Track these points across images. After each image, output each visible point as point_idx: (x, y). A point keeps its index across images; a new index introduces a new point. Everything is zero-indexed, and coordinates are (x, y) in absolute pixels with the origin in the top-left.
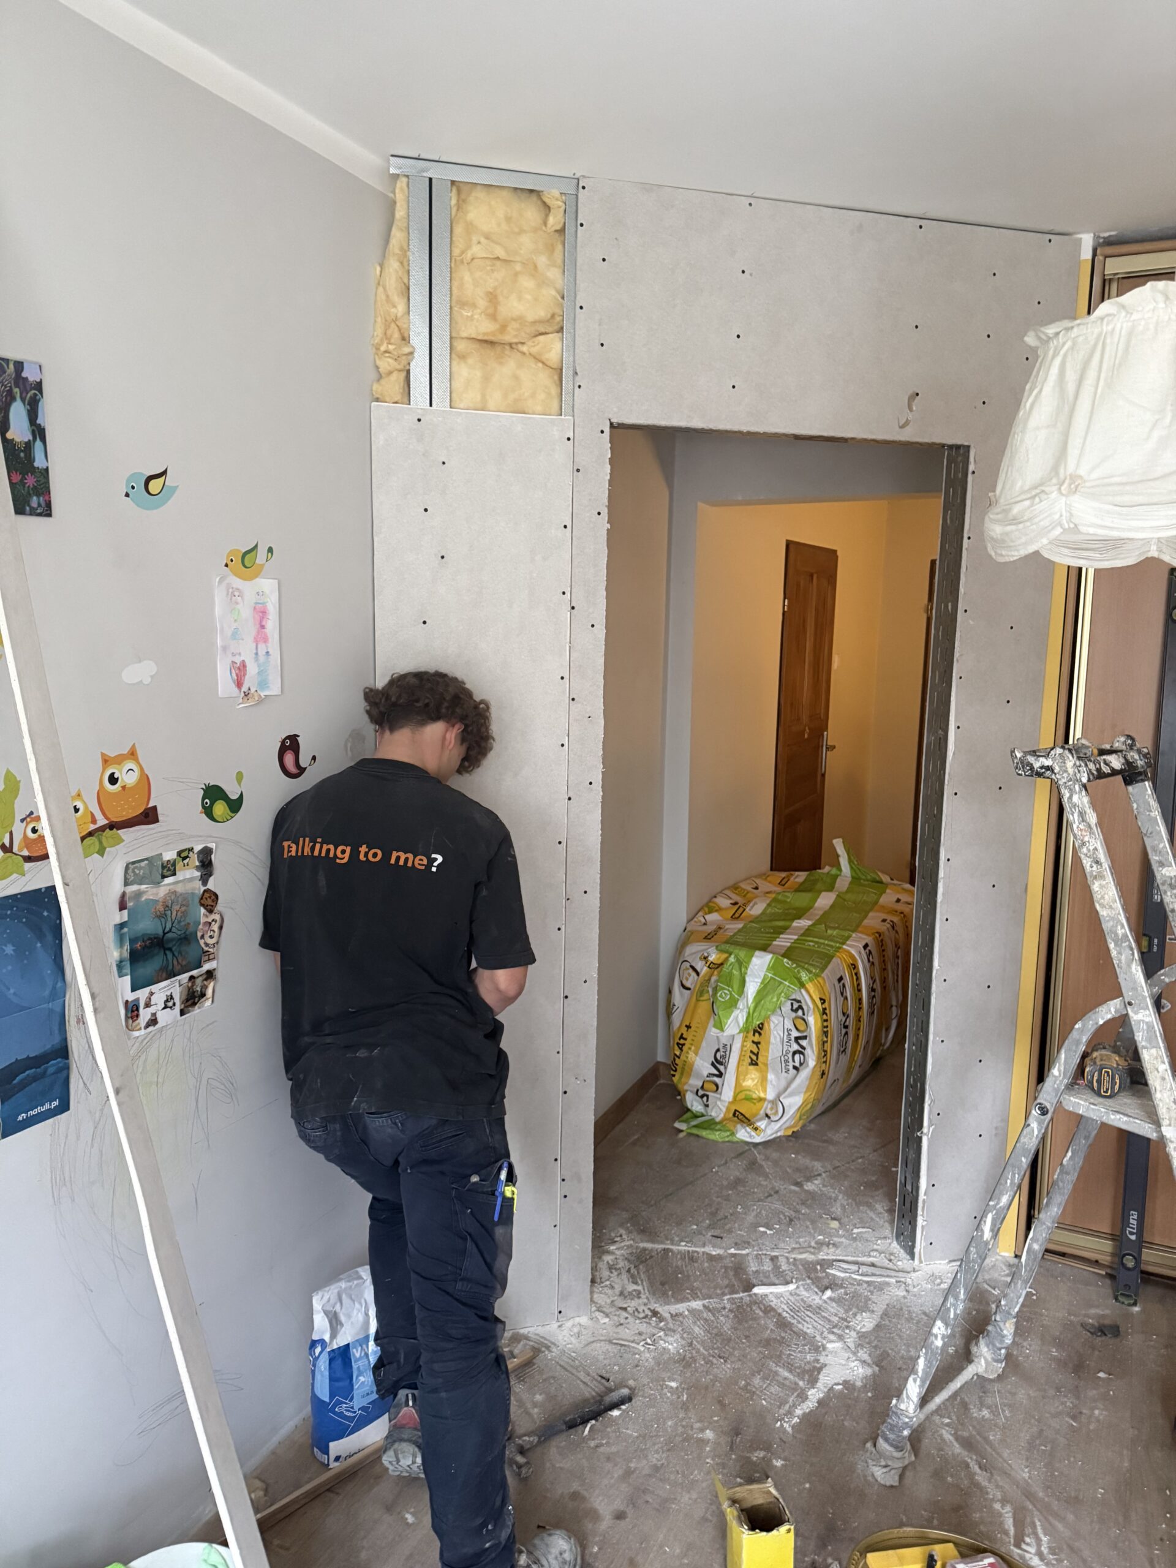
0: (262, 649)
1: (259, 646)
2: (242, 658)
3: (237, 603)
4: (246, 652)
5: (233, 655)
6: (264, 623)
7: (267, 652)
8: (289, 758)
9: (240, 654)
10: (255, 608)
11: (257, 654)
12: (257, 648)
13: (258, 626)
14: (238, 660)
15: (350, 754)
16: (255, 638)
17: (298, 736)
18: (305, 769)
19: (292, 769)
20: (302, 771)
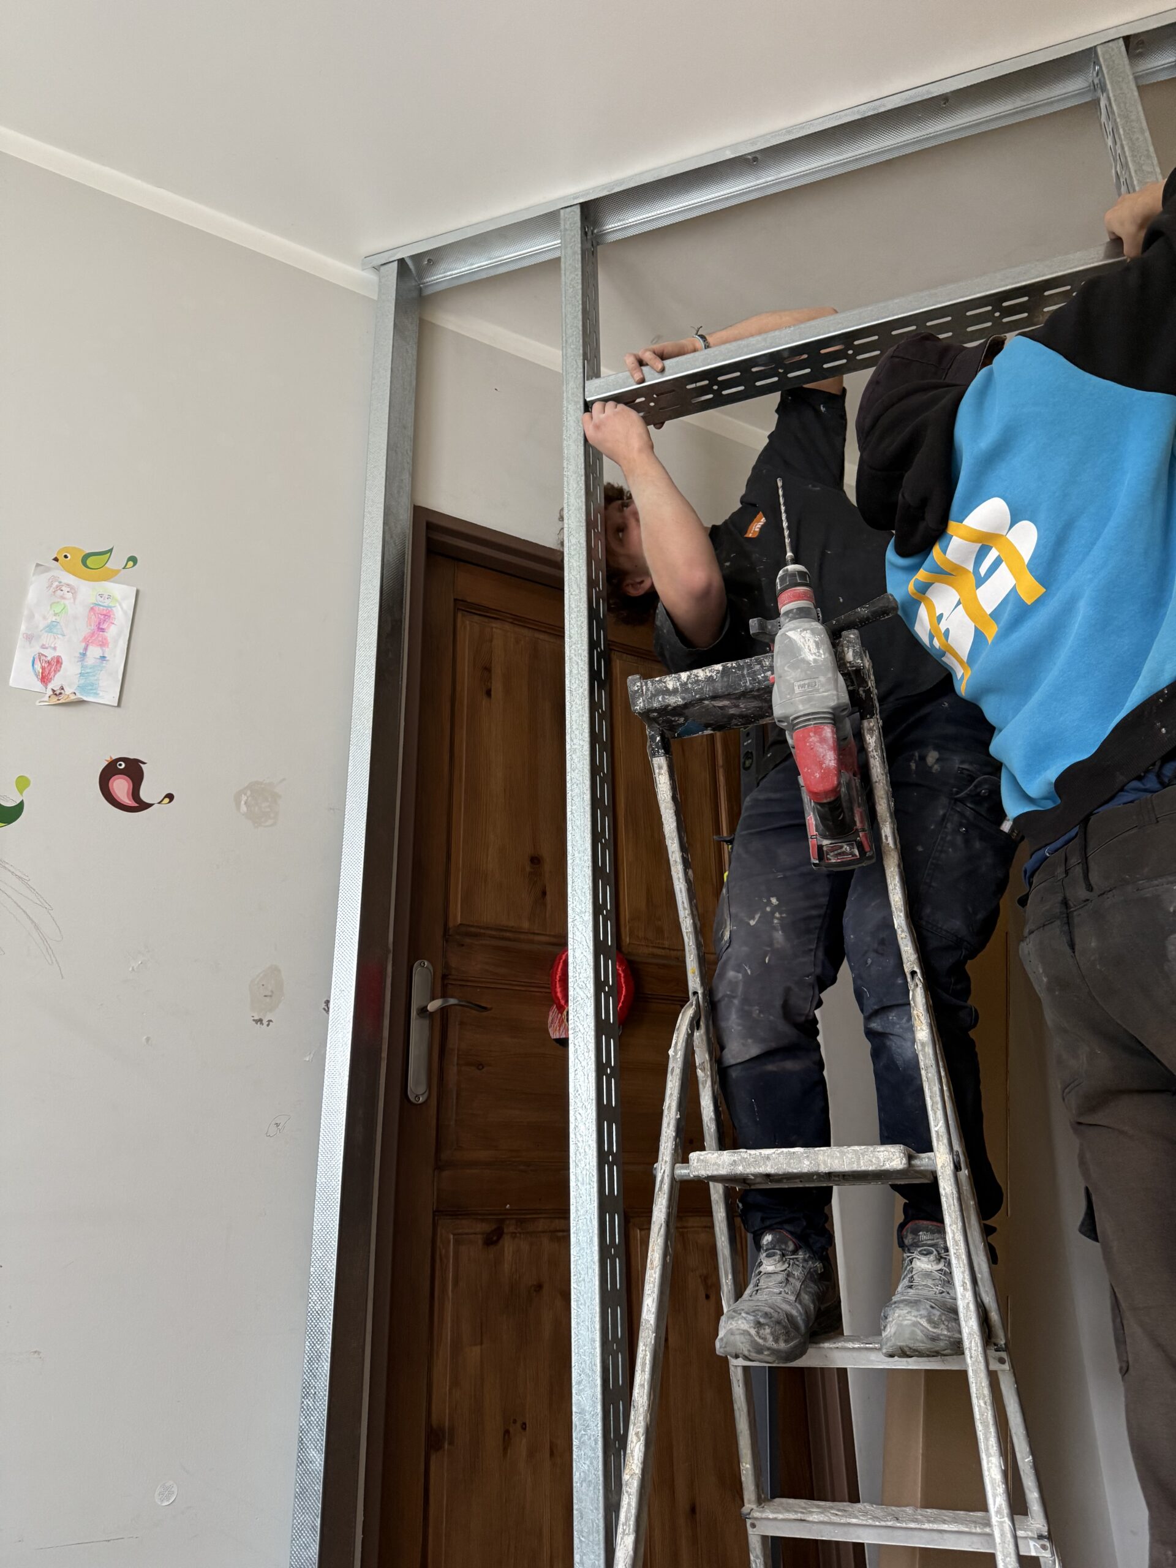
0: (94, 652)
1: (90, 648)
2: (56, 654)
3: (63, 598)
4: (64, 648)
5: (43, 647)
6: (104, 626)
7: (103, 658)
8: (121, 787)
9: (55, 649)
10: (92, 609)
11: (84, 655)
12: (86, 649)
13: (93, 627)
14: (50, 654)
15: (244, 808)
16: (85, 639)
17: (144, 763)
18: (149, 805)
19: (125, 799)
20: (143, 806)
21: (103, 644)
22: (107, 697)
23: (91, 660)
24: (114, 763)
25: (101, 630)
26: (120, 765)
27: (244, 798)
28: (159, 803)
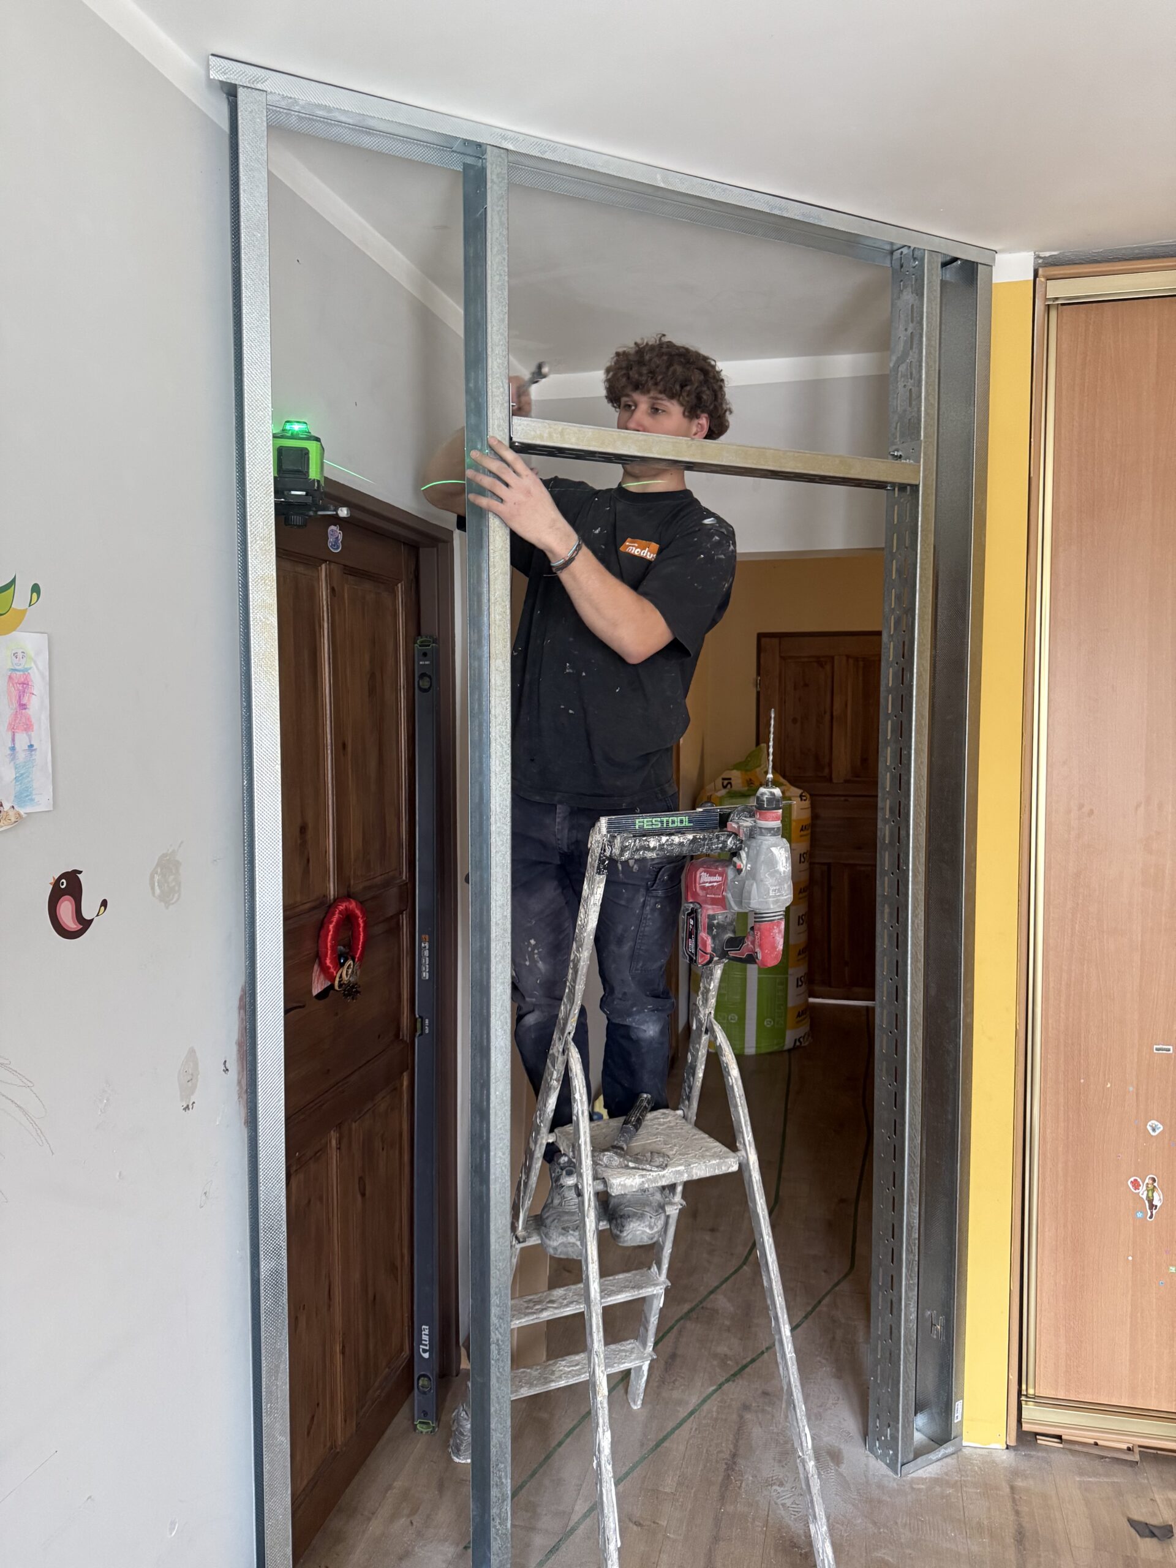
0: (22, 740)
1: (17, 736)
6: (24, 701)
8: (66, 908)
10: (10, 677)
11: (13, 749)
12: (13, 740)
13: (15, 705)
15: (158, 891)
16: (10, 724)
17: (80, 872)
18: (92, 920)
19: (71, 924)
20: (86, 924)
21: (28, 727)
22: (42, 801)
23: (21, 756)
24: (57, 883)
25: (23, 706)
26: (63, 884)
27: (157, 878)
28: (97, 915)
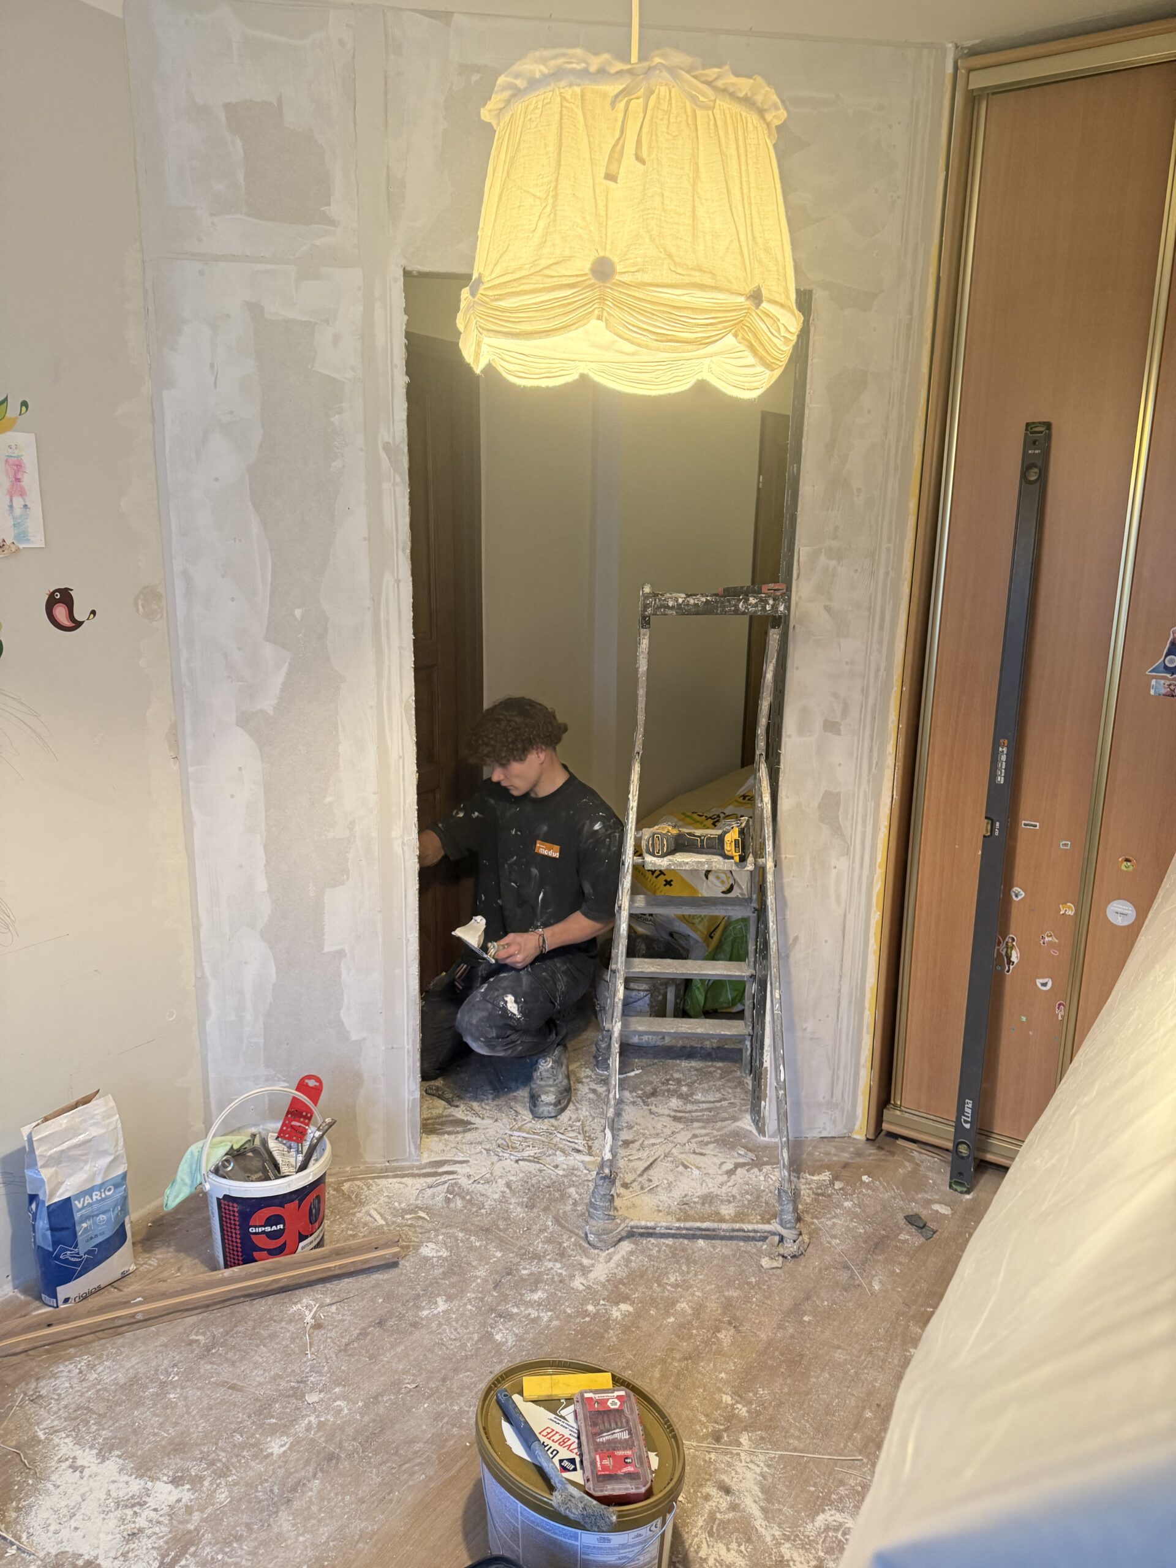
0: (18, 502)
1: (14, 499)
6: (19, 476)
7: (25, 506)
8: (60, 612)
10: (6, 461)
11: (11, 506)
12: (11, 501)
13: (12, 479)
15: (141, 610)
16: (8, 491)
17: (71, 590)
18: (82, 623)
20: (78, 624)
21: (22, 493)
22: (37, 540)
23: (18, 511)
24: (52, 595)
25: (18, 480)
26: (57, 596)
27: (140, 602)
28: (88, 619)
